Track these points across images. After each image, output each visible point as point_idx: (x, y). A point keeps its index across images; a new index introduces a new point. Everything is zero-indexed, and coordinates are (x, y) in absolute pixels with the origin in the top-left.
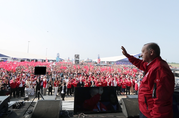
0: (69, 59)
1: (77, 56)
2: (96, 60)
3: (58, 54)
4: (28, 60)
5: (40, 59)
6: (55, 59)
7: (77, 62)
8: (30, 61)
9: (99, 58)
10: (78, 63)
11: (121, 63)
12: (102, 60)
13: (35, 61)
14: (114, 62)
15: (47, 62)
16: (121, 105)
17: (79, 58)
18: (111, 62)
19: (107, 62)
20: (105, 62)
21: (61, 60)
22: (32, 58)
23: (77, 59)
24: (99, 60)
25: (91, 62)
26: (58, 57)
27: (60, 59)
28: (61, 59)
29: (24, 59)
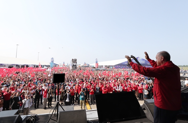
0: (64, 63)
1: (75, 61)
2: (94, 65)
3: (52, 58)
4: (17, 66)
5: (32, 65)
6: (49, 64)
7: (74, 67)
8: (20, 67)
9: (97, 63)
10: (76, 68)
11: (119, 67)
12: (100, 64)
14: (112, 66)
15: (41, 67)
16: (144, 110)
17: (76, 63)
18: (110, 66)
19: (106, 66)
20: (103, 66)
21: (56, 65)
22: (23, 64)
23: (74, 64)
24: (97, 64)
25: (88, 66)
26: (52, 62)
28: (55, 64)
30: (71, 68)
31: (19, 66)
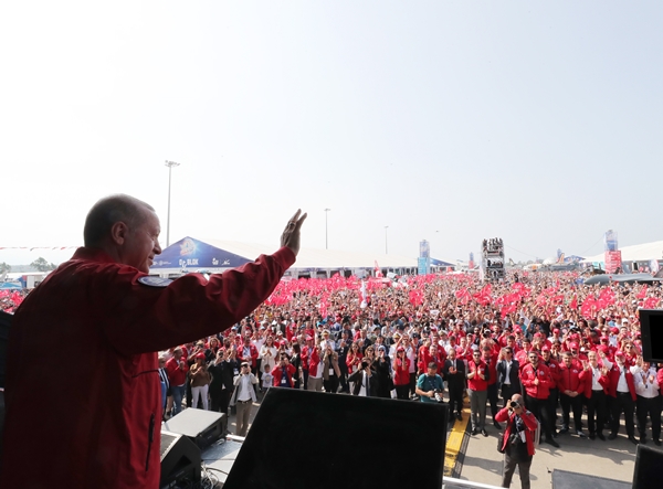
0: (472, 259)
1: (494, 248)
2: (600, 259)
3: (424, 243)
4: (320, 272)
6: (414, 264)
8: (329, 275)
9: (612, 248)
10: (502, 274)
12: (629, 254)
13: (342, 274)
15: (379, 275)
17: (501, 255)
20: (648, 262)
21: (443, 266)
22: (334, 266)
23: (494, 260)
24: (617, 258)
25: (574, 267)
26: (425, 254)
27: (437, 262)
28: (441, 263)
29: (309, 270)
30: (482, 276)
31: (324, 273)
